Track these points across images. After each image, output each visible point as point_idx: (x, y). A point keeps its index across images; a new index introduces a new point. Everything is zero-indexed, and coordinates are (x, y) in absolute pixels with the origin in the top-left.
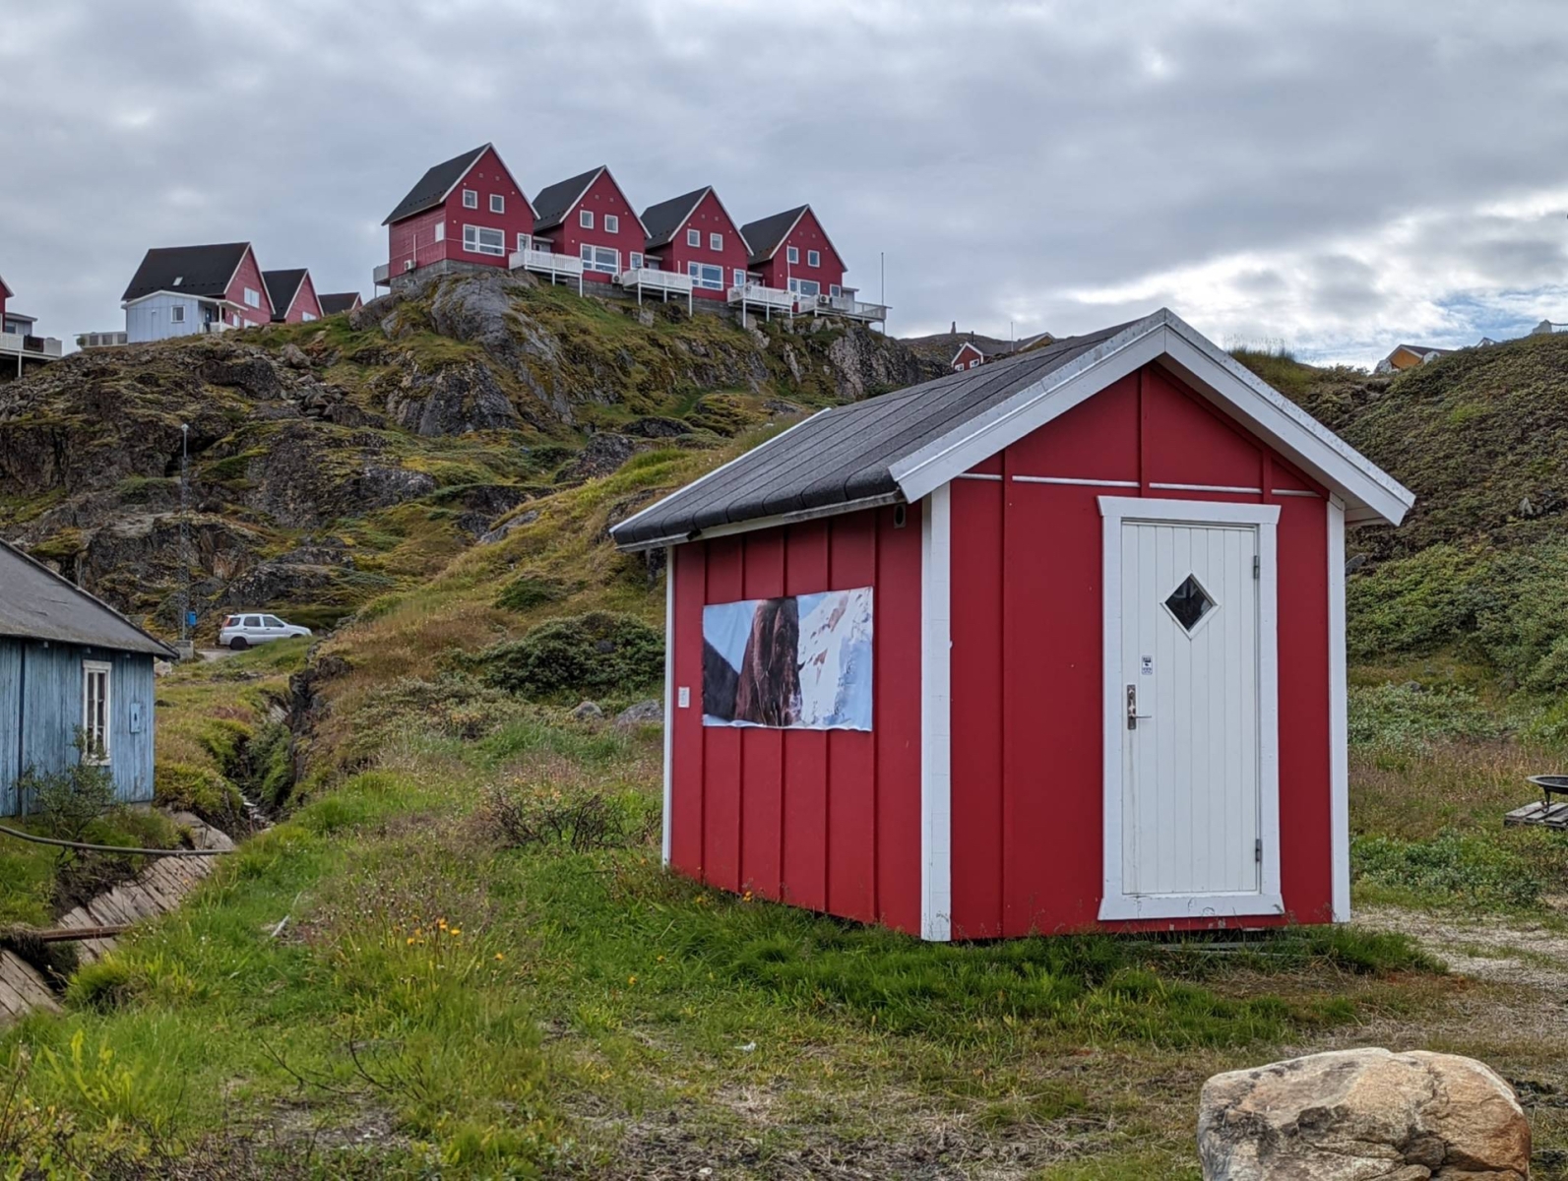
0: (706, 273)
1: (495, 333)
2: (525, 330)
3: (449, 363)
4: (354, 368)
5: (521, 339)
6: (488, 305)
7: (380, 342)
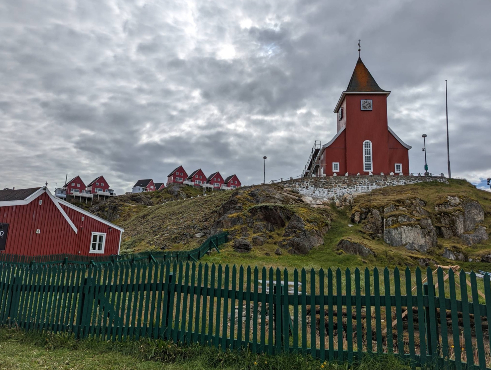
0: (217, 185)
1: (176, 193)
2: (180, 193)
3: (167, 198)
4: (156, 198)
5: (179, 194)
6: (176, 189)
7: (160, 195)
